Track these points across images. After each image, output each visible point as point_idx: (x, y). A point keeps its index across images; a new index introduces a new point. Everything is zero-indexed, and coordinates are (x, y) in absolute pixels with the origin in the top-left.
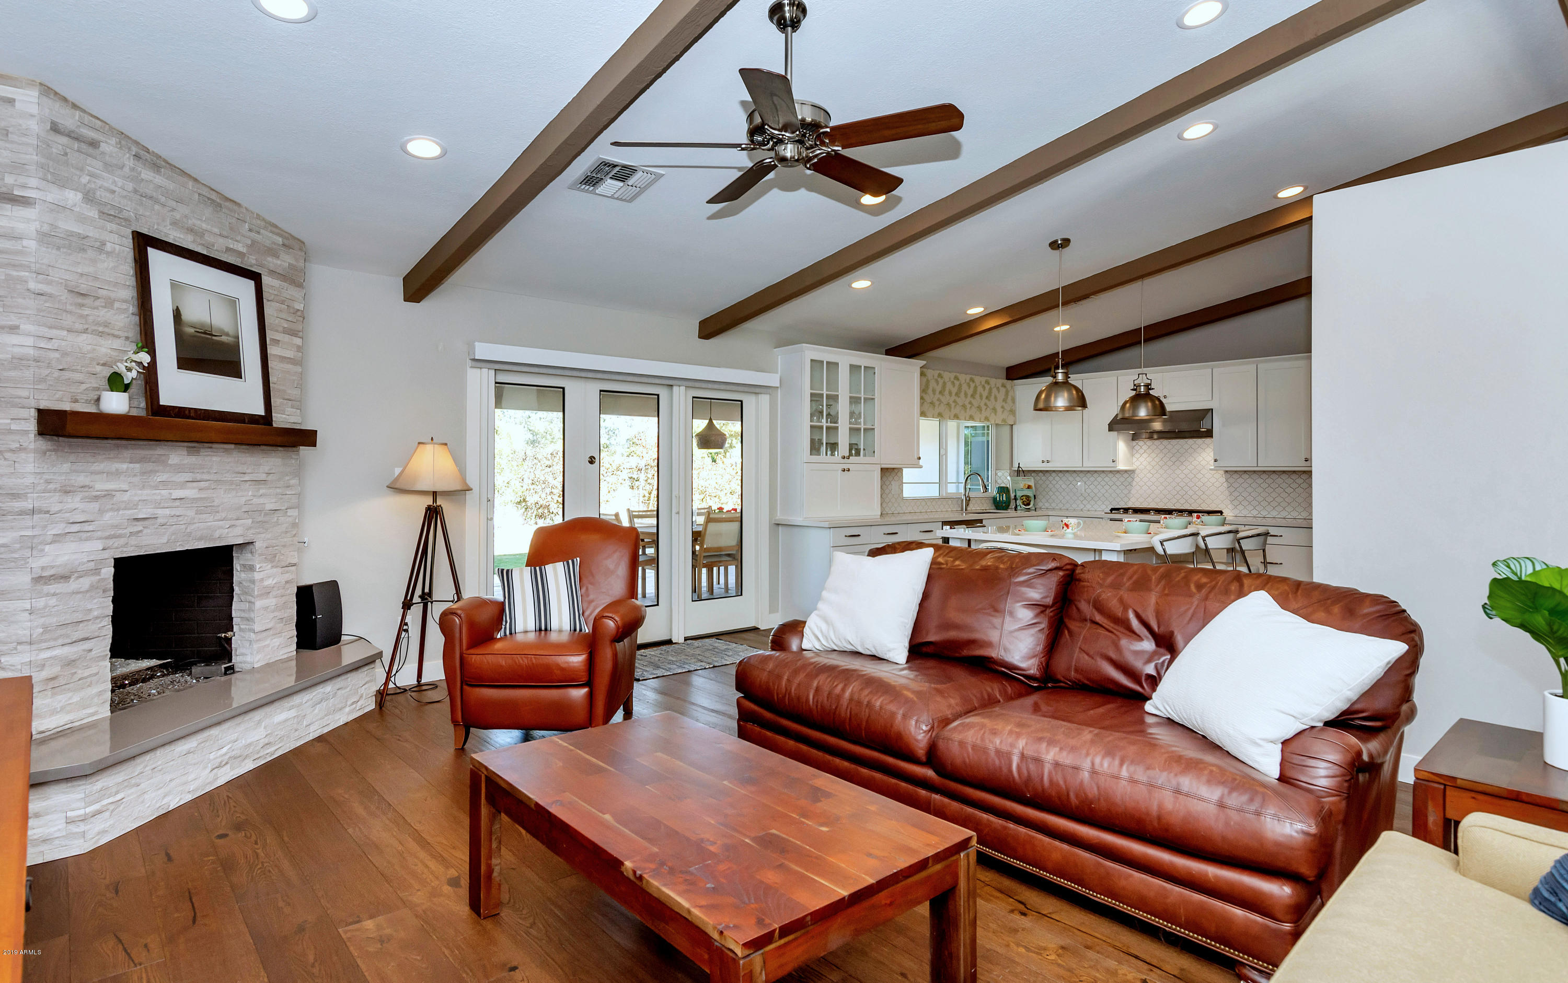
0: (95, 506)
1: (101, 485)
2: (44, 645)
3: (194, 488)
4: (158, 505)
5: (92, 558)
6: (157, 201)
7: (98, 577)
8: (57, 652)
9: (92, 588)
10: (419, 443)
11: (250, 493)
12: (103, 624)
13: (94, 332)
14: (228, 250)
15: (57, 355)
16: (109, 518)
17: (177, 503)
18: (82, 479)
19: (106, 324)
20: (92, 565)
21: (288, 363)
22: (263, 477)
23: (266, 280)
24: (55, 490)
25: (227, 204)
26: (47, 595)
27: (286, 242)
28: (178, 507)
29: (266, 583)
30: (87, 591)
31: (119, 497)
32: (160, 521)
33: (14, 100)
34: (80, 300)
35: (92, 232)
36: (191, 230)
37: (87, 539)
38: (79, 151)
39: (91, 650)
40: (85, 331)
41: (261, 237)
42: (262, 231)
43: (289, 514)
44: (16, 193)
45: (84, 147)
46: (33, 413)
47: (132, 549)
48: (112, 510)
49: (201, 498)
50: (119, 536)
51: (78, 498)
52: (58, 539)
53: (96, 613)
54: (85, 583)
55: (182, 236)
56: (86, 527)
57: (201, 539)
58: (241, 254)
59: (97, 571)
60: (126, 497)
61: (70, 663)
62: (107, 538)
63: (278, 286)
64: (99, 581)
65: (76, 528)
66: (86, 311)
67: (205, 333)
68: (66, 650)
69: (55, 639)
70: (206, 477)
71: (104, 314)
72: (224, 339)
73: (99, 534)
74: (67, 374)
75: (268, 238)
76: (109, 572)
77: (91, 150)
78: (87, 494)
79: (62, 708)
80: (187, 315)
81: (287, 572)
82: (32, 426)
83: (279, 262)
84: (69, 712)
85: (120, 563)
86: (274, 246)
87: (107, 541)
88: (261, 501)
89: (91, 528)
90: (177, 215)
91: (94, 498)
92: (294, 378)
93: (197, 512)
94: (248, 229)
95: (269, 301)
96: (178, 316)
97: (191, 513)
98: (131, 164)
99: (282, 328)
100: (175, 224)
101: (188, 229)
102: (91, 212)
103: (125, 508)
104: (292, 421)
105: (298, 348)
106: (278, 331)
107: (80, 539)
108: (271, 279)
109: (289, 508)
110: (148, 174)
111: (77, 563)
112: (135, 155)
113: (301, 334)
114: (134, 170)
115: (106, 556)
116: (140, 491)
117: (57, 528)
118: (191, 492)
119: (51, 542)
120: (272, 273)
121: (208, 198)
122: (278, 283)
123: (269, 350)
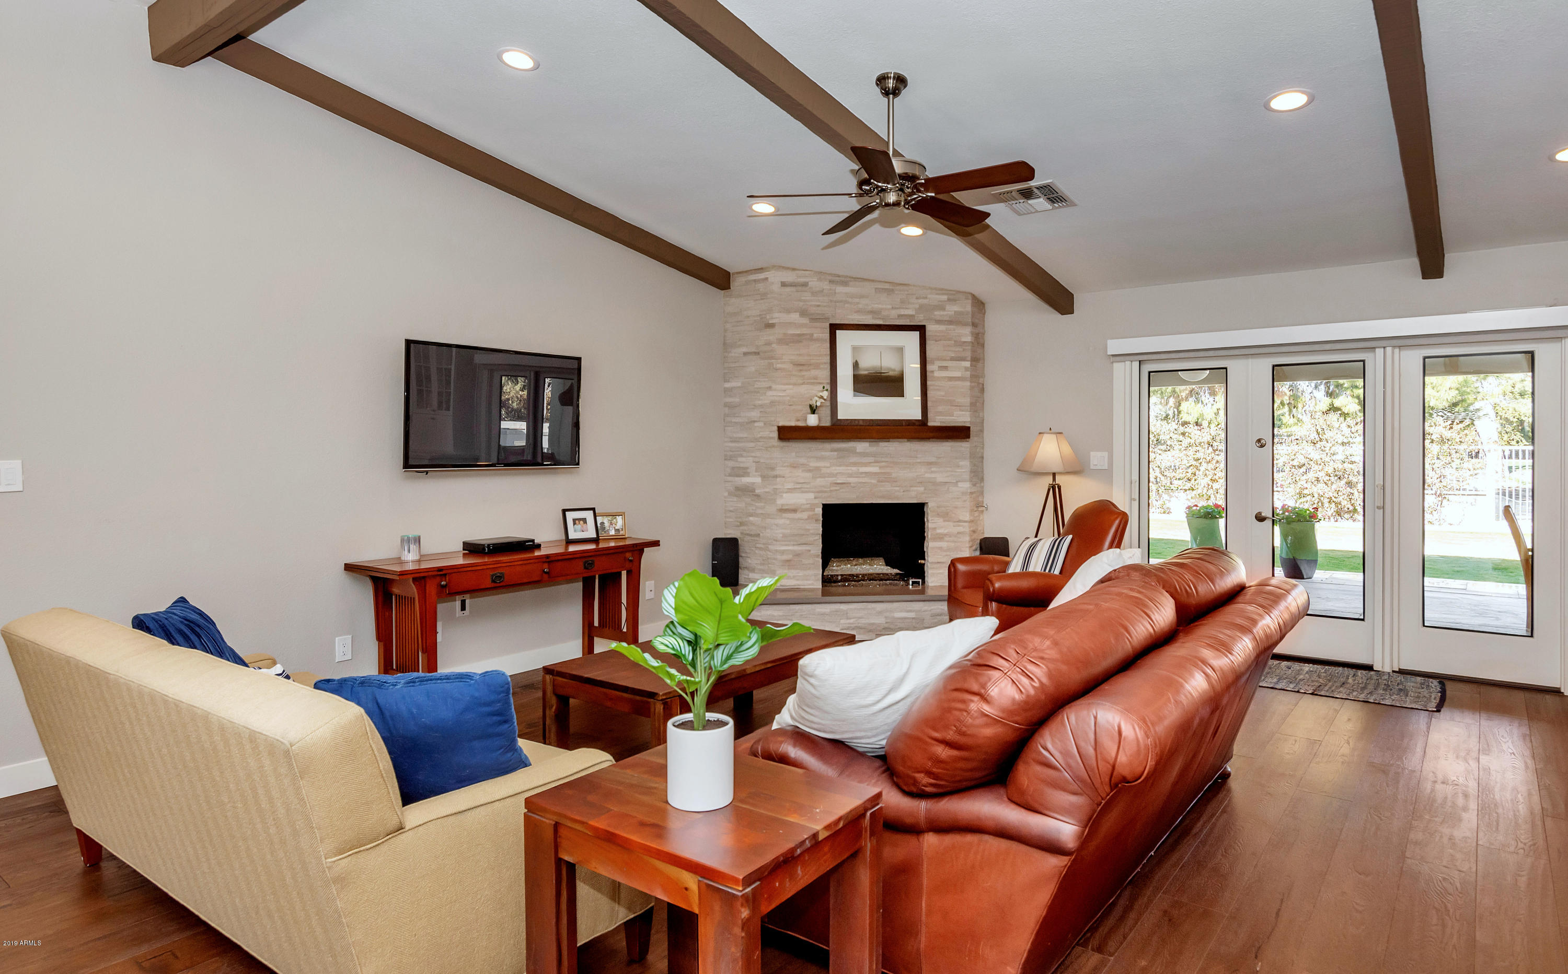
0: (810, 475)
1: (813, 464)
2: (783, 543)
3: (877, 466)
4: (850, 475)
5: (807, 502)
6: (848, 303)
7: (813, 513)
8: (790, 548)
9: (809, 518)
10: (1040, 433)
11: (923, 470)
12: (816, 538)
13: (808, 383)
14: (900, 316)
15: (788, 398)
16: (819, 482)
17: (863, 476)
18: (802, 461)
19: (816, 378)
20: (808, 506)
21: (956, 381)
22: (933, 460)
23: (931, 329)
24: (787, 466)
25: (898, 288)
26: (785, 518)
27: (951, 297)
28: (863, 478)
29: (939, 531)
30: (806, 519)
31: (824, 471)
32: (850, 485)
33: (767, 278)
34: (801, 368)
35: (805, 331)
36: (872, 312)
37: (808, 493)
38: (797, 291)
39: (810, 551)
40: (803, 383)
41: (928, 300)
42: (929, 296)
43: (957, 486)
44: (770, 322)
45: (800, 288)
46: (776, 428)
47: (834, 500)
48: (820, 478)
49: (882, 473)
50: (825, 492)
51: (800, 471)
52: (790, 491)
53: (811, 532)
54: (805, 515)
55: (864, 317)
56: (805, 486)
57: (883, 497)
58: (912, 316)
59: (812, 509)
60: (828, 471)
61: (798, 555)
62: (818, 492)
63: (945, 329)
64: (813, 515)
65: (800, 486)
66: (803, 373)
67: (876, 373)
68: (796, 548)
69: (790, 541)
70: (883, 459)
71: (814, 373)
72: (891, 373)
73: (813, 490)
74: (793, 407)
75: (935, 298)
76: (819, 511)
77: (804, 288)
78: (805, 469)
79: (794, 577)
80: (862, 365)
81: (959, 526)
82: (776, 435)
83: (945, 313)
84: (798, 580)
85: (827, 508)
86: (940, 303)
87: (816, 494)
88: (933, 475)
89: (808, 486)
90: (860, 306)
91: (810, 471)
92: (962, 390)
93: (879, 481)
94: (917, 298)
95: (936, 341)
96: (856, 365)
97: (874, 481)
98: (828, 287)
99: (949, 358)
100: (858, 311)
101: (868, 312)
102: (805, 321)
103: (828, 477)
104: (960, 420)
105: (966, 369)
106: (945, 360)
107: (803, 492)
108: (938, 326)
109: (960, 481)
110: (840, 289)
111: (802, 505)
112: (830, 282)
113: (969, 358)
114: (830, 289)
115: (816, 501)
116: (838, 468)
117: (790, 486)
118: (874, 469)
119: (786, 492)
120: (939, 322)
121: (883, 289)
122: (942, 328)
123: (937, 374)
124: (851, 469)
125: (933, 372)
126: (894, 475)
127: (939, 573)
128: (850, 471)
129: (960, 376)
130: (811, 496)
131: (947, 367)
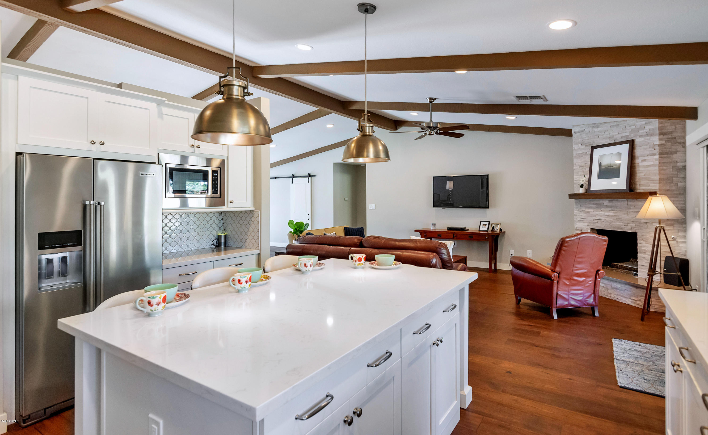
0: (586, 215)
1: (587, 210)
3: (612, 212)
4: (601, 216)
5: (585, 227)
6: (600, 135)
11: (634, 216)
14: (622, 137)
16: (589, 218)
17: (607, 216)
18: (583, 208)
20: (585, 229)
21: (651, 167)
24: (578, 210)
25: (620, 123)
27: (647, 122)
28: (607, 217)
29: (643, 249)
31: (591, 213)
32: (602, 221)
35: (583, 151)
37: (585, 223)
38: (580, 134)
41: (635, 126)
42: (636, 124)
43: (653, 225)
46: (568, 194)
47: (595, 227)
48: (590, 216)
49: (615, 215)
50: (592, 223)
51: (582, 213)
52: (579, 221)
55: (606, 141)
57: (615, 228)
58: (627, 136)
60: (593, 213)
62: (589, 223)
63: (646, 139)
65: (582, 220)
66: (583, 170)
67: (608, 167)
70: (615, 209)
71: (587, 169)
72: (615, 167)
73: (587, 222)
75: (639, 124)
77: (583, 133)
78: (584, 212)
80: (603, 164)
82: (568, 197)
86: (641, 126)
87: (589, 224)
89: (585, 220)
90: (605, 136)
91: (585, 213)
92: (654, 172)
93: (614, 219)
94: (630, 126)
95: (640, 147)
96: (600, 165)
97: (612, 220)
98: (592, 130)
99: (647, 155)
100: (604, 138)
101: (608, 138)
102: (583, 147)
103: (593, 216)
104: (653, 189)
105: (656, 160)
106: (645, 156)
107: (583, 222)
108: (641, 139)
109: (654, 223)
110: (596, 130)
111: (583, 228)
112: (592, 127)
113: (658, 153)
114: (593, 131)
115: (588, 227)
116: (596, 212)
117: (579, 219)
118: (611, 213)
119: (578, 222)
120: (640, 136)
121: (614, 125)
122: (643, 139)
123: (641, 164)
124: (601, 213)
125: (638, 163)
126: (620, 217)
127: (643, 271)
128: (601, 214)
129: (653, 164)
130: (586, 224)
131: (646, 160)
